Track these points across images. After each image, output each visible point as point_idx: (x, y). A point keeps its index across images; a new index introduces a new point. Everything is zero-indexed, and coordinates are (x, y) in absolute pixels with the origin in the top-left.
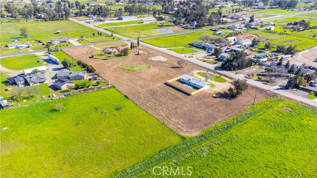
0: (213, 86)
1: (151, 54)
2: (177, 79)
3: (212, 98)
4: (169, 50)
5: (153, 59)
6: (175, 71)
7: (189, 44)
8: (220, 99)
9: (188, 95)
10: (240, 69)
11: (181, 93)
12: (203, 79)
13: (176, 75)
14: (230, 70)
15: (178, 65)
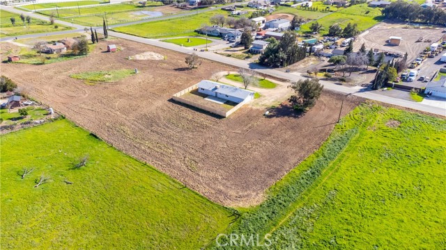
0: (258, 96)
1: (133, 49)
2: (191, 89)
3: (264, 118)
4: (163, 41)
5: (138, 57)
7: (196, 31)
8: (279, 119)
9: (220, 117)
10: (290, 64)
11: (204, 115)
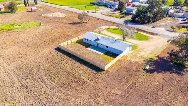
6: (75, 27)
12: (118, 37)
13: (77, 33)
14: (143, 23)
15: (79, 21)
